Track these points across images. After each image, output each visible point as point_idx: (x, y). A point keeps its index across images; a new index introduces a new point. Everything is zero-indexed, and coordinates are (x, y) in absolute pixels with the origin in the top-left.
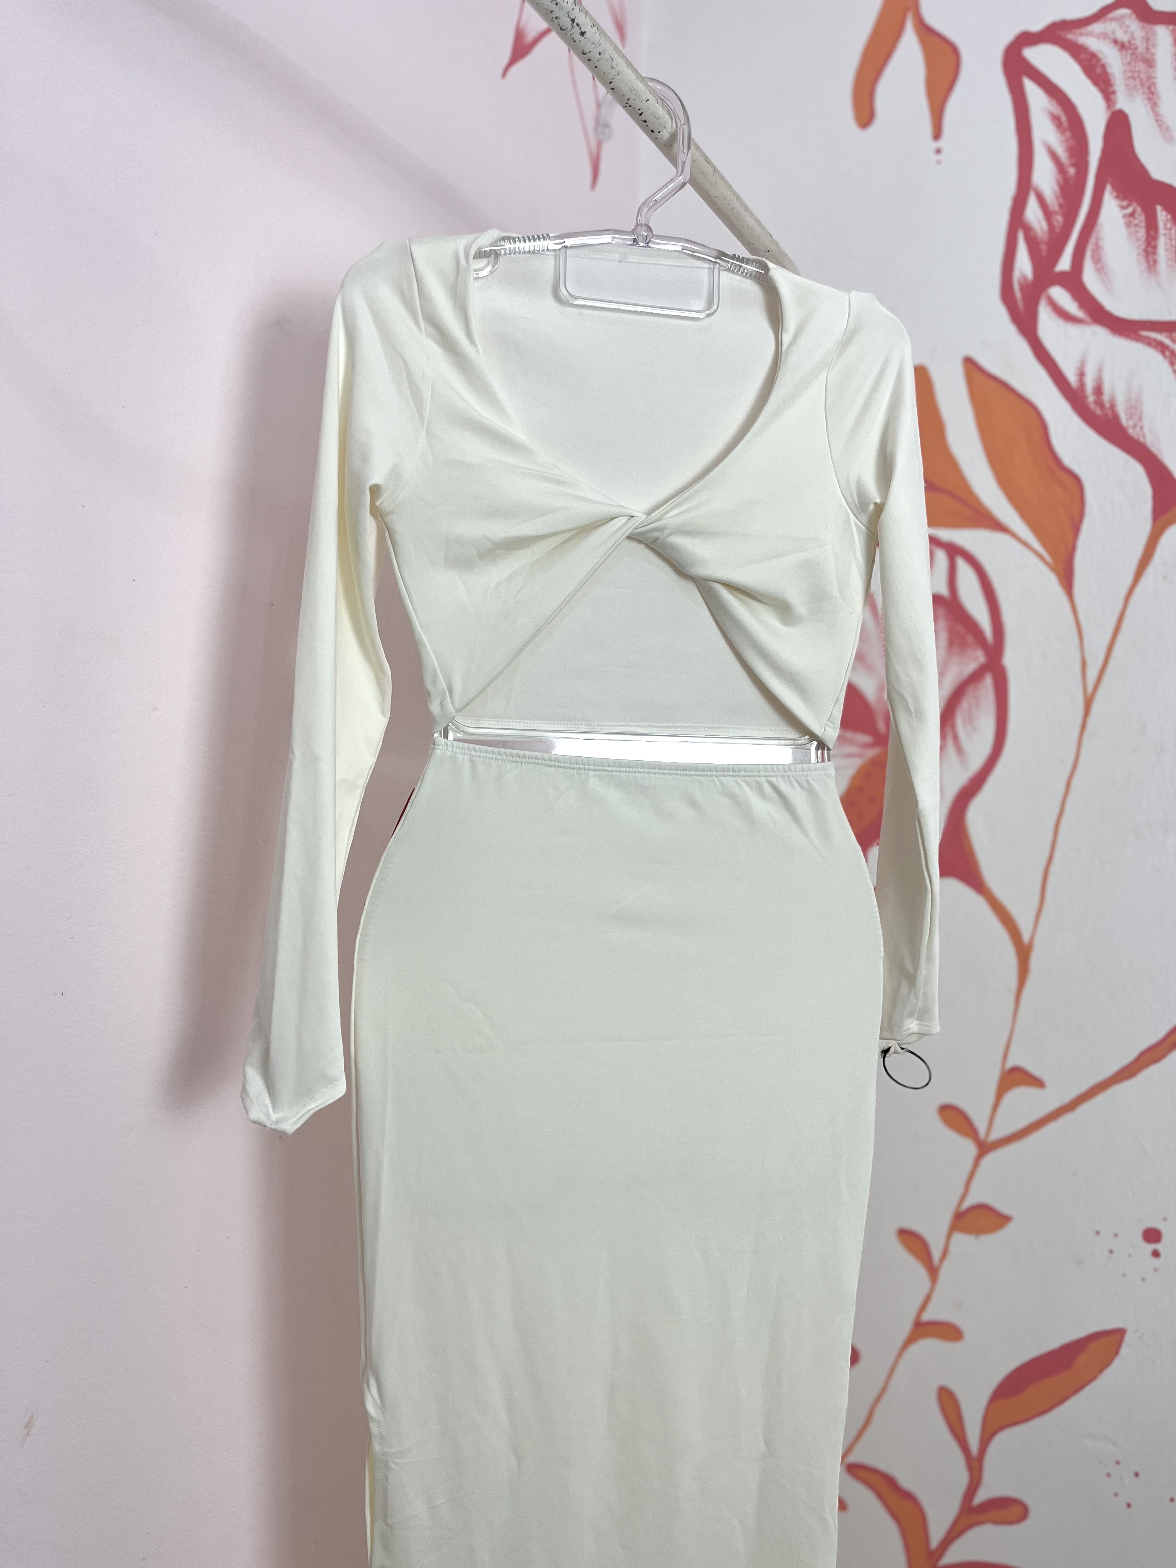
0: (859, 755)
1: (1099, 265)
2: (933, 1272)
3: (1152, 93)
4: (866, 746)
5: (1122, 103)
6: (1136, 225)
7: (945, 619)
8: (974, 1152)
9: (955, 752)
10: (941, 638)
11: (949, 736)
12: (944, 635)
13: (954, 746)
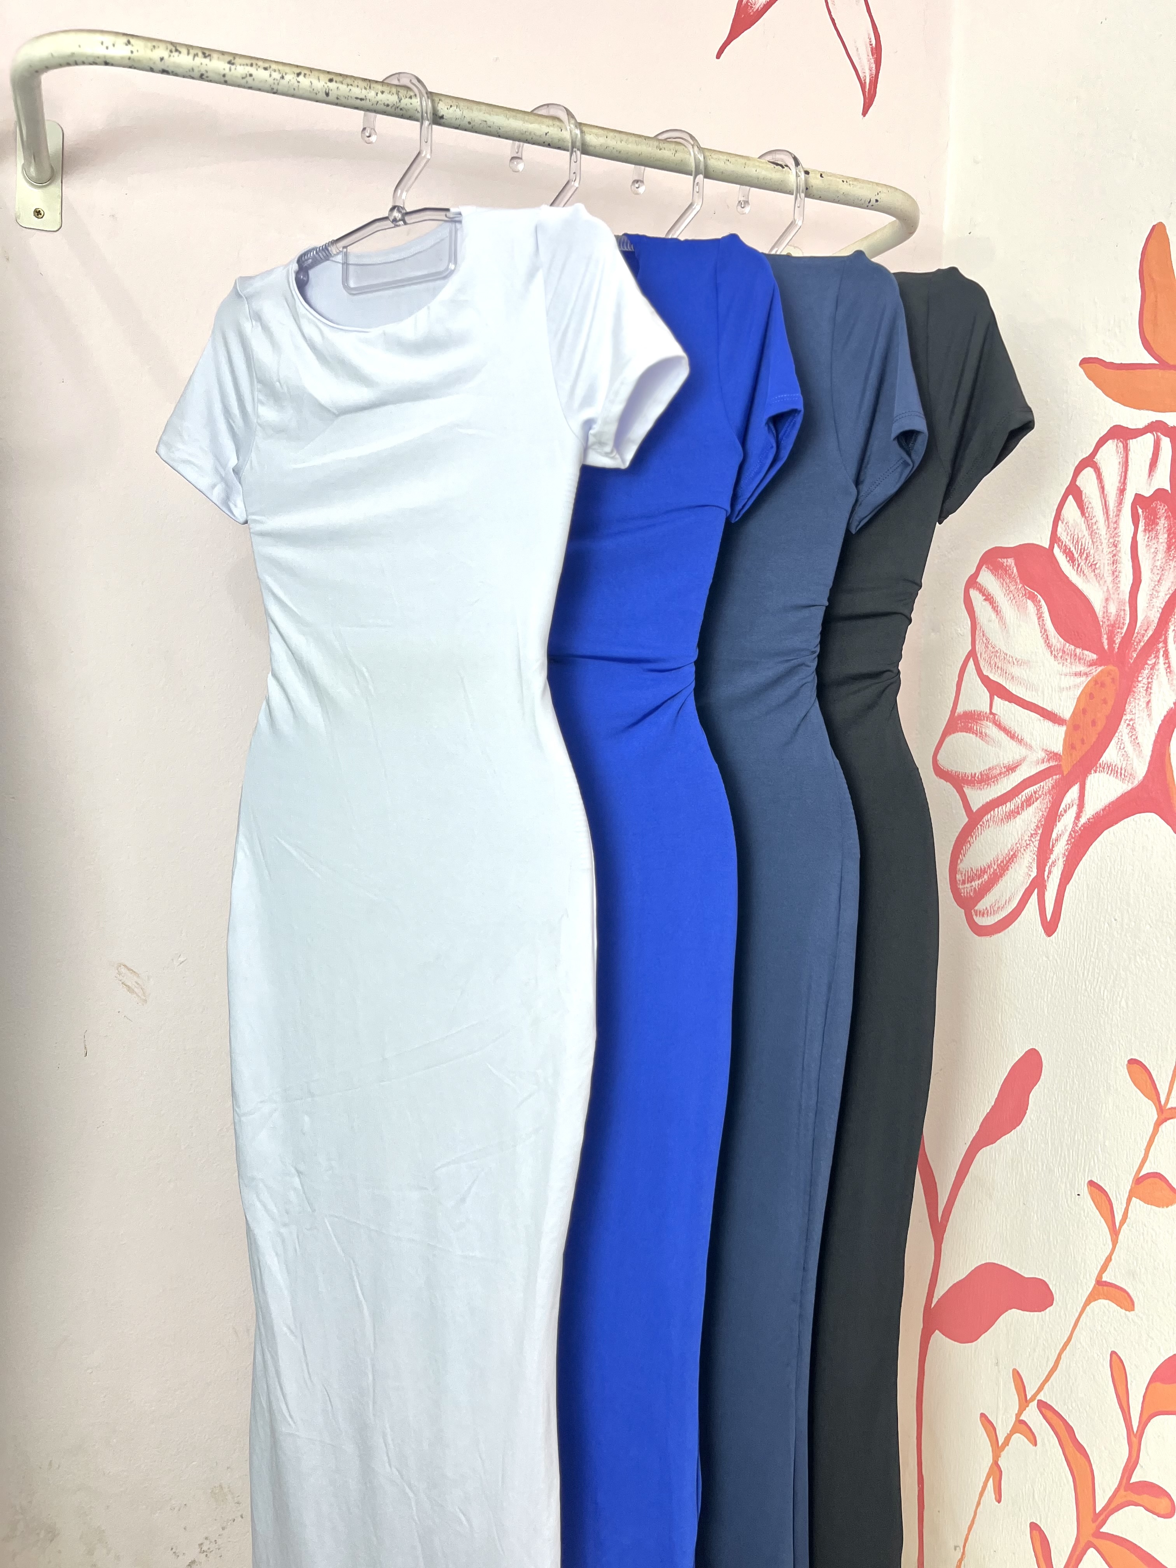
0: (1086, 674)
2: (1115, 1233)
4: (1092, 664)
7: (1166, 517)
8: (1156, 1117)
9: (1165, 671)
10: (1161, 541)
11: (1161, 653)
12: (1163, 537)
13: (1165, 663)
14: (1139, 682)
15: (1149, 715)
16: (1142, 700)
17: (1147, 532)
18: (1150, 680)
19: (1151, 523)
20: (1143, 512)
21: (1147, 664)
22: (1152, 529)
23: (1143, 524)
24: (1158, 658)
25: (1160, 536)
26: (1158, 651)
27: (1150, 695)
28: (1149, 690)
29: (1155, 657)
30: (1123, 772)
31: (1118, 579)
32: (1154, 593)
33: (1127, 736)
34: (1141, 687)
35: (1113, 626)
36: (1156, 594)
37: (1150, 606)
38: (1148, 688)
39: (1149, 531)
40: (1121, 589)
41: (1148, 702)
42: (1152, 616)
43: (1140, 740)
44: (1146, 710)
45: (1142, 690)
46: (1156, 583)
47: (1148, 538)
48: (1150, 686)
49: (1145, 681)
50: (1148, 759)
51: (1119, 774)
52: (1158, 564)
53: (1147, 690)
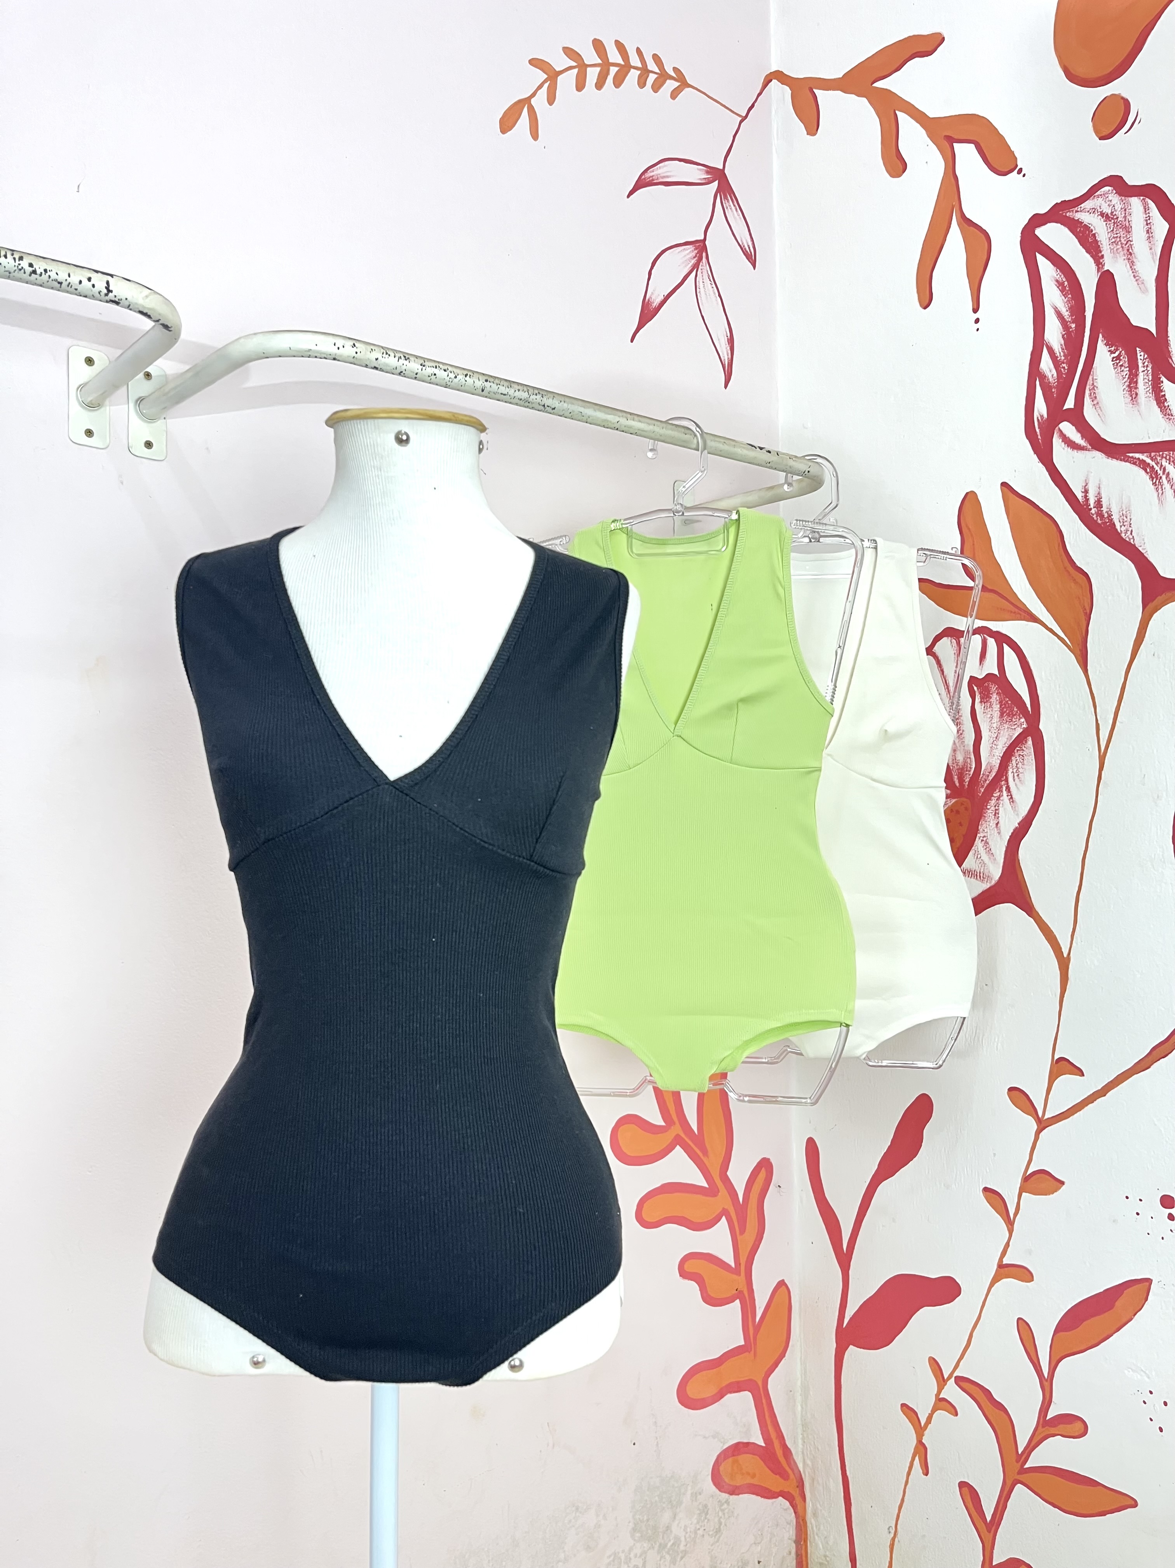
1: (1095, 402)
2: (1010, 1224)
3: (1131, 254)
5: (1109, 265)
6: (1121, 366)
7: (997, 694)
8: (1035, 1127)
9: (1008, 801)
10: (994, 709)
11: (1004, 788)
12: (997, 707)
13: (1008, 796)
14: (989, 809)
15: (999, 833)
16: (992, 822)
17: (983, 703)
18: (997, 808)
19: (986, 698)
20: (978, 689)
21: (993, 796)
22: (987, 701)
23: (979, 697)
24: (1002, 792)
25: (994, 706)
26: (1001, 787)
27: (998, 818)
28: (997, 815)
29: (999, 791)
30: (982, 875)
31: (963, 736)
32: (994, 745)
33: (982, 849)
34: (990, 813)
35: (962, 769)
36: (995, 747)
37: (991, 755)
38: (996, 814)
39: (985, 703)
40: (966, 743)
41: (997, 824)
42: (994, 762)
43: (993, 851)
44: (996, 829)
45: (991, 814)
46: (994, 739)
47: (984, 707)
48: (997, 812)
49: (993, 808)
50: (1001, 865)
51: (978, 877)
52: (995, 725)
53: (995, 815)
